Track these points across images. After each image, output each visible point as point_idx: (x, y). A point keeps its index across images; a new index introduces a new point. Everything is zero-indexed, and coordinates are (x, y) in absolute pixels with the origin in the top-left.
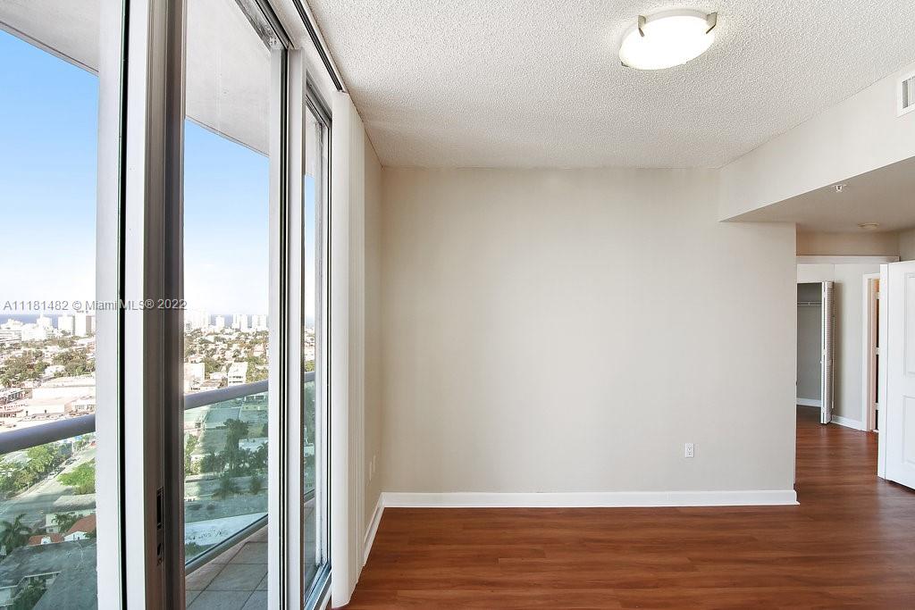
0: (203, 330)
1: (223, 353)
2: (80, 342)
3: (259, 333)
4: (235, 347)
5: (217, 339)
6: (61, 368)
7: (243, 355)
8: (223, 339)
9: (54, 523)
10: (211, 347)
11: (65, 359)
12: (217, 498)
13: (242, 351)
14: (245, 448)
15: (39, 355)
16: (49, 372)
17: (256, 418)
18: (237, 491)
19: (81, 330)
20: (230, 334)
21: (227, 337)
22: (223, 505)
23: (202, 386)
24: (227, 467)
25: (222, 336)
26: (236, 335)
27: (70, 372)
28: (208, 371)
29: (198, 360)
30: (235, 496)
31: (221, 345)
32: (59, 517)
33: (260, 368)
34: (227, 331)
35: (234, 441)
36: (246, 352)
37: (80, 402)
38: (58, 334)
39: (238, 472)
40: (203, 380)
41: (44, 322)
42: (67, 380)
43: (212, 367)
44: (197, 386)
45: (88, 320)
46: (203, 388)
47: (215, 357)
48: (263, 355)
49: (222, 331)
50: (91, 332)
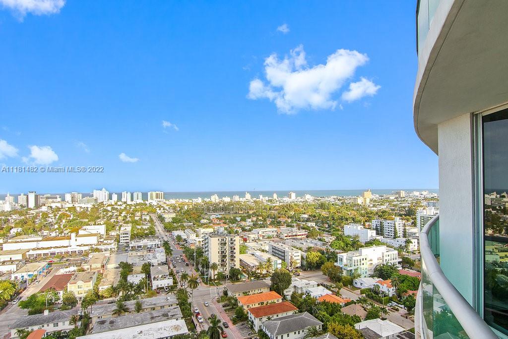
0: (104, 203)
1: (117, 218)
2: (32, 212)
3: (137, 204)
4: (124, 214)
6: (20, 229)
7: (129, 219)
8: (117, 208)
9: (16, 335)
10: (110, 214)
11: (22, 223)
12: (116, 315)
13: (128, 216)
14: (131, 281)
15: (7, 221)
16: (13, 231)
17: (137, 260)
18: (126, 310)
19: (32, 204)
20: (121, 205)
21: (119, 207)
22: (119, 320)
23: (105, 240)
24: (121, 294)
25: (116, 207)
26: (124, 206)
27: (25, 232)
28: (107, 230)
29: (102, 222)
30: (126, 313)
32: (19, 331)
33: (139, 227)
34: (119, 203)
35: (124, 277)
36: (130, 217)
37: (31, 252)
38: (18, 207)
39: (127, 298)
40: (105, 236)
41: (9, 199)
42: (25, 238)
43: (110, 227)
44: (102, 240)
45: (36, 197)
46: (105, 242)
47: (112, 220)
48: (141, 219)
49: (116, 204)
50: (37, 206)
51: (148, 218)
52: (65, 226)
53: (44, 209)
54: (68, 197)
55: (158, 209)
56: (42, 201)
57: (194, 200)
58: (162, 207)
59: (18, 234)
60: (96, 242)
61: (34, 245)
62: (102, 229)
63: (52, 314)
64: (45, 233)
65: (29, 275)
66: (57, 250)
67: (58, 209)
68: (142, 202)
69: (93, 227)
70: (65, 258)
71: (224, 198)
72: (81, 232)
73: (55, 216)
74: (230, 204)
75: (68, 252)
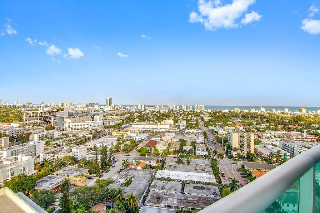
0: (173, 110)
1: (179, 117)
2: (143, 112)
3: (189, 111)
4: (183, 115)
5: (177, 113)
6: (138, 119)
8: (179, 113)
9: (135, 163)
10: (176, 115)
11: (138, 117)
12: (177, 164)
14: (185, 149)
15: (133, 116)
16: (136, 120)
17: (189, 139)
18: (182, 163)
19: (143, 110)
20: (181, 111)
21: (180, 112)
22: (178, 167)
23: (173, 127)
24: (180, 154)
26: (183, 112)
27: (140, 121)
28: (175, 123)
29: (172, 119)
30: (182, 164)
31: (179, 115)
32: (136, 161)
33: (190, 123)
34: (180, 110)
35: (182, 146)
36: (186, 117)
37: (142, 129)
38: (138, 110)
39: (183, 157)
40: (173, 125)
41: (135, 107)
42: (140, 123)
43: (176, 121)
44: (172, 127)
45: (145, 106)
46: (173, 128)
47: (177, 118)
48: (191, 119)
49: (179, 110)
50: (145, 110)
51: (195, 118)
52: (156, 119)
53: (147, 111)
54: (157, 107)
55: (201, 114)
56: (147, 108)
57: (223, 110)
58: (203, 113)
59: (137, 121)
60: (169, 128)
61: (143, 126)
62: (172, 122)
63: (149, 157)
64: (148, 122)
65: (141, 139)
66: (152, 130)
67: (153, 112)
68: (192, 110)
69: (167, 121)
70: (155, 133)
71: (243, 110)
72: (162, 123)
73: (152, 114)
74: (249, 114)
75: (156, 131)
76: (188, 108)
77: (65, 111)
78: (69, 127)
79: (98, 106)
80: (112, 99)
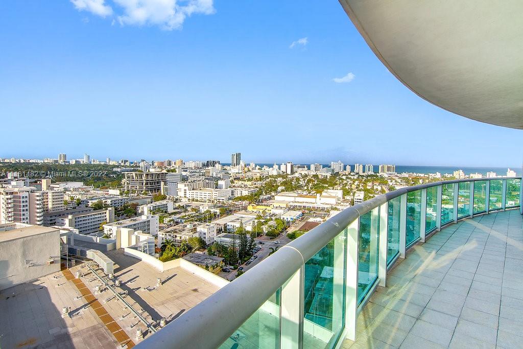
0: (340, 173)
1: (351, 186)
2: (289, 176)
3: (369, 176)
4: (356, 183)
5: (347, 178)
6: (283, 188)
7: (361, 187)
8: (350, 178)
10: (345, 182)
11: (284, 184)
13: (361, 185)
15: (275, 181)
16: (280, 189)
19: (289, 172)
20: (354, 175)
21: (352, 177)
25: (350, 176)
26: (357, 176)
27: (287, 190)
28: (344, 195)
29: (339, 188)
31: (351, 182)
34: (352, 174)
37: (291, 204)
38: (281, 173)
40: (342, 199)
41: (276, 167)
42: (287, 193)
43: (346, 192)
44: (339, 202)
45: (292, 166)
46: (342, 203)
47: (347, 187)
48: (373, 188)
49: (349, 174)
50: (292, 172)
51: (379, 188)
52: (311, 188)
53: (297, 175)
54: (312, 167)
55: (390, 181)
56: (295, 169)
57: (431, 174)
58: (394, 179)
59: (283, 191)
60: (335, 203)
61: (292, 199)
62: (339, 193)
64: (300, 191)
65: (291, 219)
66: (307, 205)
67: (306, 176)
68: (373, 173)
70: (312, 211)
72: (324, 194)
73: (304, 180)
75: (314, 208)
76: (367, 168)
77: (177, 172)
78: (185, 197)
79: (220, 165)
80: (240, 154)
